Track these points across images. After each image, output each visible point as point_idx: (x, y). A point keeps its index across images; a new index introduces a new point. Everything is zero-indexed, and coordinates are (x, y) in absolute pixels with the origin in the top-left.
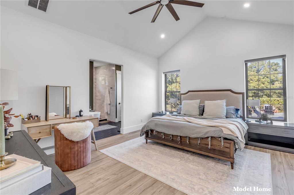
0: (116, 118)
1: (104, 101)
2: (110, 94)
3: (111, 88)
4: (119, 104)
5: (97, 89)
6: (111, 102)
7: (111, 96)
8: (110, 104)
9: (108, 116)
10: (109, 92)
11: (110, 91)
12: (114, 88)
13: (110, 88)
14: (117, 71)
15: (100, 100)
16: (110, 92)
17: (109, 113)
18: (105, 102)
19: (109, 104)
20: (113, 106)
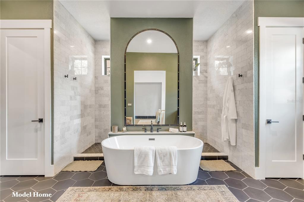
0: (257, 164)
1: (220, 110)
2: (237, 92)
3: (240, 76)
4: (269, 122)
5: (208, 85)
6: (241, 114)
7: (238, 98)
8: (236, 120)
9: (230, 149)
10: (234, 86)
11: (235, 84)
12: (248, 75)
13: (236, 77)
14: (260, 19)
15: (214, 107)
16: (237, 88)
17: (233, 143)
18: (223, 113)
19: (232, 119)
20: (246, 127)
